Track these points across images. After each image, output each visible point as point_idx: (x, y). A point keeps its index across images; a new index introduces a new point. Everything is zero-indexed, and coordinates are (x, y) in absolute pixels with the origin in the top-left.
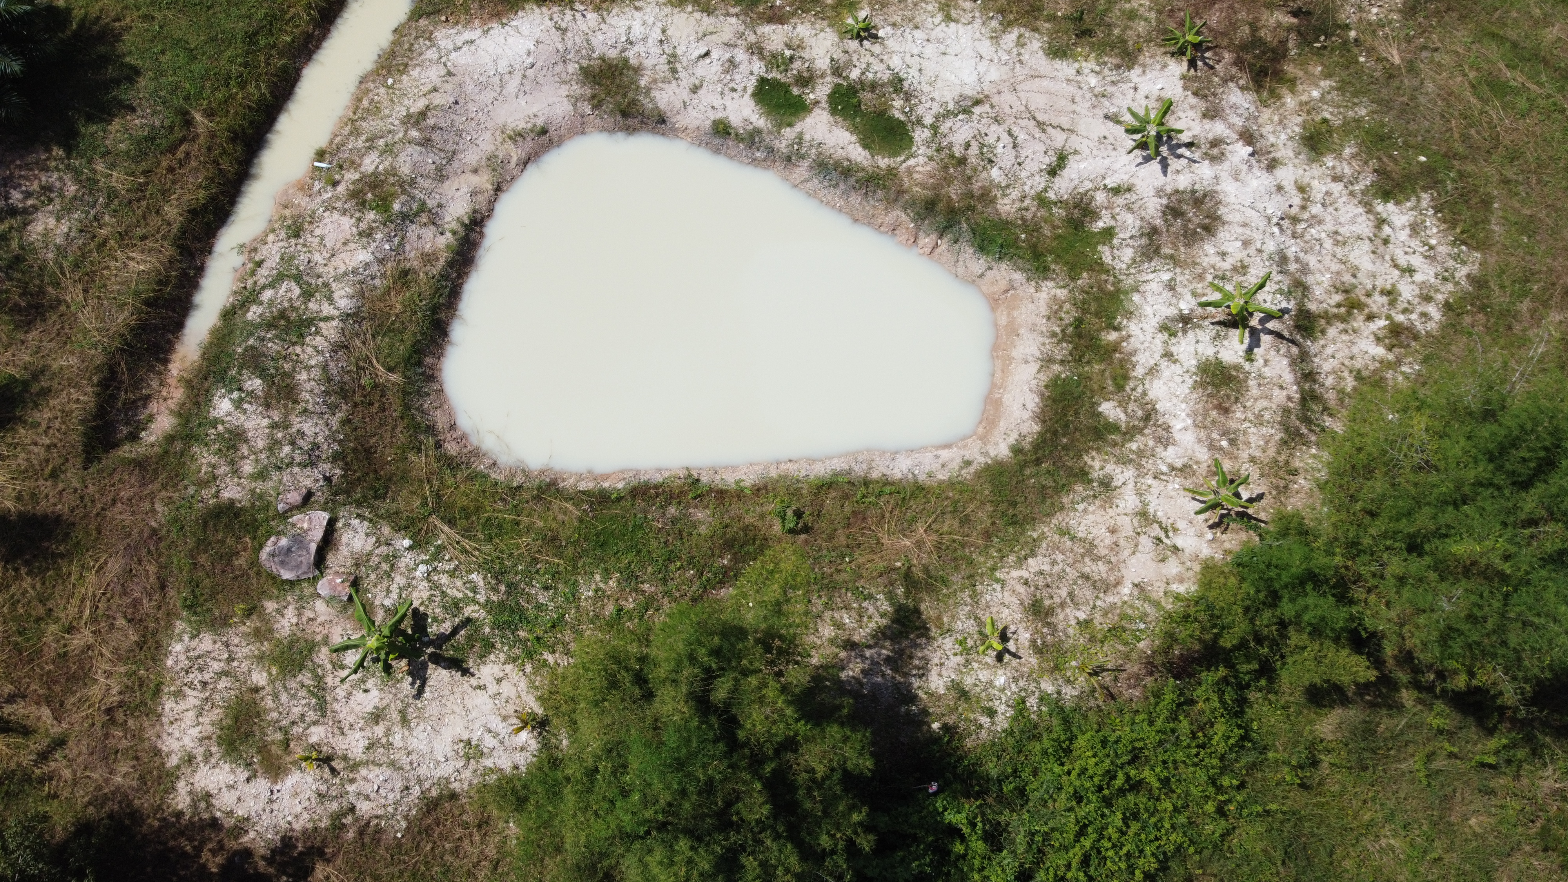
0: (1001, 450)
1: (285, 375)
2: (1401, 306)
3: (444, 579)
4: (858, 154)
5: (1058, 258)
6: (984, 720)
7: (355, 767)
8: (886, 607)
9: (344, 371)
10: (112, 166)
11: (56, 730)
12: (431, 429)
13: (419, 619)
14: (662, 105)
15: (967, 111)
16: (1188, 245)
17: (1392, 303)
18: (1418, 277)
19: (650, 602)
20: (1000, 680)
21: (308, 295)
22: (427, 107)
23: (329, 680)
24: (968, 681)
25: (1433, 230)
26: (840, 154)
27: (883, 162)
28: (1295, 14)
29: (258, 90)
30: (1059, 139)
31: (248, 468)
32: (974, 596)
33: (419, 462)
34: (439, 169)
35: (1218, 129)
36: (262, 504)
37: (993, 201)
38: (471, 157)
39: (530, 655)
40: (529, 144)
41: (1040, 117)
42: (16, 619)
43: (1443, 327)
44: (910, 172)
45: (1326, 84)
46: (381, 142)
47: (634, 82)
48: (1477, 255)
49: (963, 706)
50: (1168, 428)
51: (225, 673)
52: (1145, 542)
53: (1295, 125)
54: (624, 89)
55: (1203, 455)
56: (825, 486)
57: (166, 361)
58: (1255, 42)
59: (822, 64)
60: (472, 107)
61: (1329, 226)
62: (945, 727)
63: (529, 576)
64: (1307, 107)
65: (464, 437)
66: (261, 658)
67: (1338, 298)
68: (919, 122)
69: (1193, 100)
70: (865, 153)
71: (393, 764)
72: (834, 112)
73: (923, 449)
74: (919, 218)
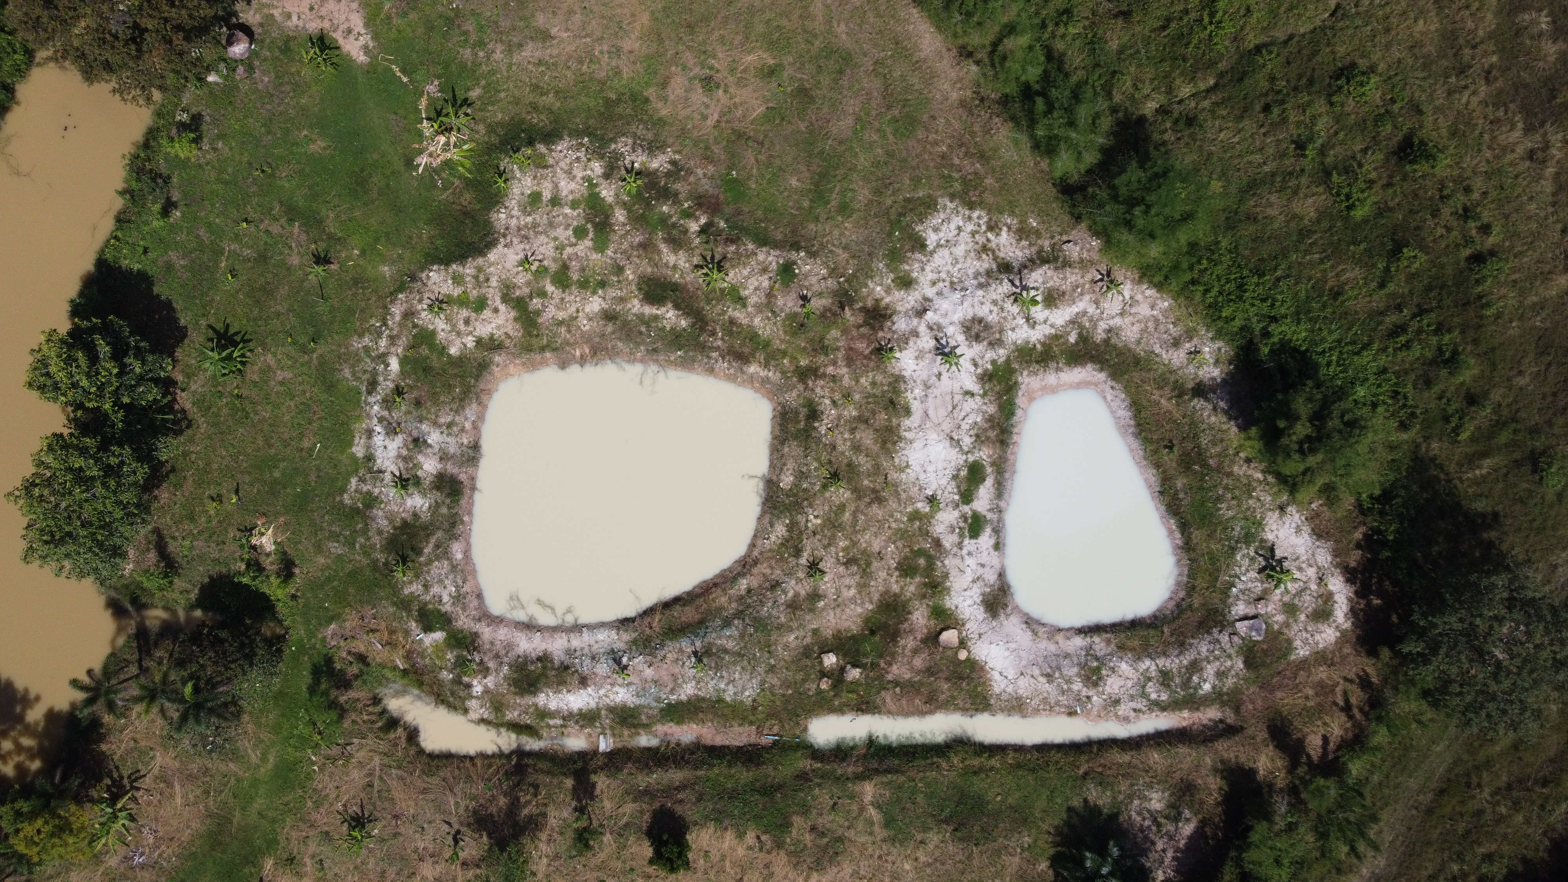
0: (1102, 376)
1: (1187, 669)
2: (976, 228)
3: (1243, 568)
4: (989, 482)
5: (1009, 379)
6: (1223, 350)
7: (1319, 568)
8: (1196, 400)
9: (1174, 648)
10: (1120, 792)
11: (1342, 681)
12: (1178, 606)
13: (1261, 571)
14: (996, 576)
15: (958, 441)
16: (992, 327)
17: (977, 232)
18: (961, 224)
19: (1226, 488)
20: (1207, 349)
21: (1149, 679)
22: (1042, 675)
23: (1294, 592)
24: (1212, 361)
25: (936, 220)
26: (992, 490)
27: (989, 470)
28: (843, 309)
29: (1056, 756)
30: (958, 398)
31: (1229, 663)
32: (1179, 369)
33: (1196, 602)
34: (1065, 657)
35: (922, 329)
36: (1240, 651)
37: (991, 416)
38: (1052, 648)
39: (1260, 524)
40: (1034, 626)
41: (950, 409)
42: (1310, 719)
43: (982, 209)
44: (990, 456)
45: (871, 285)
46: (1065, 687)
47: (989, 594)
48: (940, 200)
49: (1221, 360)
50: (1078, 314)
51: (1306, 629)
52: (1133, 310)
53: (898, 294)
54: (995, 597)
55: (1087, 297)
56: (1146, 441)
57: (1184, 728)
58: (866, 323)
59: (956, 513)
60: (1031, 657)
61: (950, 268)
62: (1230, 364)
63: (1229, 539)
64: (888, 291)
65: (1173, 592)
66: (1296, 621)
67: (984, 256)
68: (966, 461)
69: (911, 343)
70: (988, 479)
71: (1313, 555)
72: (972, 500)
73: (1109, 406)
74: (1008, 445)
